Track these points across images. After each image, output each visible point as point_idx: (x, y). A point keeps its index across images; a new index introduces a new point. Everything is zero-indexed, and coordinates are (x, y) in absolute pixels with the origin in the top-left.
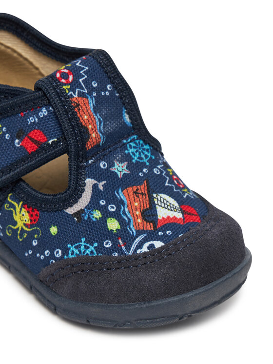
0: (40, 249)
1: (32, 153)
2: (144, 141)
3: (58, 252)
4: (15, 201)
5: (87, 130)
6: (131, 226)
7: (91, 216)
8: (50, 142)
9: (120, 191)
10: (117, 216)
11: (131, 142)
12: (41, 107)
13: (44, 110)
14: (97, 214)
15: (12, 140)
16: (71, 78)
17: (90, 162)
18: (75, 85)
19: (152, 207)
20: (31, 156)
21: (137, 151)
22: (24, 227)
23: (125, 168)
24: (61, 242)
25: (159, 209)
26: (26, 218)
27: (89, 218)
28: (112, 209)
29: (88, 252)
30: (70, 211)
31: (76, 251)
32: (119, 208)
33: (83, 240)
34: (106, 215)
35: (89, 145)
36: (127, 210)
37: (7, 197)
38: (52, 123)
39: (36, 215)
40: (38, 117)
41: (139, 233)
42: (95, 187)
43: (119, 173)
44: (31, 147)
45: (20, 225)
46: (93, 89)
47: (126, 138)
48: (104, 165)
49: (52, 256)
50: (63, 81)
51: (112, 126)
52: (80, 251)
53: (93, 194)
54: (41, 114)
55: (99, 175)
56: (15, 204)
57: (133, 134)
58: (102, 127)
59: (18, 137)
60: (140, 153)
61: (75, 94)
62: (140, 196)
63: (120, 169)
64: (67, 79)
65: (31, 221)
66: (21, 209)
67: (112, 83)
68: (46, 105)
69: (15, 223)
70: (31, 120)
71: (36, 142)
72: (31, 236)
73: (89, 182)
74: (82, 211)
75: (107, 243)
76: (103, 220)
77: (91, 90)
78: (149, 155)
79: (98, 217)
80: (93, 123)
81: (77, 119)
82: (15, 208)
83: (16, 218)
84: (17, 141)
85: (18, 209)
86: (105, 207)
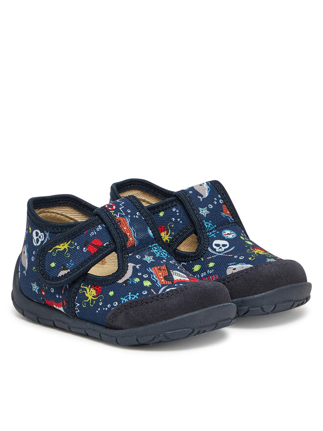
0: (105, 305)
1: (94, 253)
2: (162, 248)
3: (115, 303)
4: (86, 286)
5: (127, 235)
6: (158, 283)
7: (133, 281)
8: (105, 245)
9: (150, 269)
10: (149, 279)
11: (154, 246)
12: (97, 225)
13: (99, 226)
14: (137, 280)
15: (81, 249)
16: (114, 207)
17: (130, 255)
18: (117, 211)
19: (170, 275)
20: (94, 255)
21: (158, 252)
22: (93, 298)
23: (151, 259)
24: (116, 298)
25: (174, 276)
26: (94, 292)
27: (132, 282)
28: (146, 276)
29: (133, 299)
30: (120, 281)
31: (126, 300)
32: (150, 276)
33: (130, 293)
34: (142, 279)
35: (129, 245)
36: (154, 276)
37: (80, 286)
38: (106, 234)
39: (100, 289)
40: (96, 231)
41: (163, 286)
42: (134, 268)
43: (148, 261)
44: (93, 250)
45: (90, 298)
46: (129, 214)
47: (151, 245)
48: (139, 257)
49: (112, 306)
50: (110, 208)
51: (141, 236)
52: (129, 299)
53: (133, 270)
54: (98, 229)
55: (136, 262)
56: (86, 288)
57: (155, 243)
58: (135, 235)
59: (85, 246)
60: (160, 253)
61: (117, 215)
62: (163, 271)
63: (148, 259)
64: (112, 207)
65: (97, 293)
66: (90, 289)
67: (140, 212)
68: (100, 224)
69: (87, 298)
70: (92, 234)
71: (96, 246)
72: (98, 301)
73: (131, 265)
74: (128, 280)
75: (144, 292)
76: (141, 282)
77: (127, 214)
78: (166, 255)
79: (138, 281)
80: (130, 231)
81: (120, 229)
82: (86, 290)
83: (87, 295)
84: (84, 249)
85: (88, 290)
86: (142, 276)
